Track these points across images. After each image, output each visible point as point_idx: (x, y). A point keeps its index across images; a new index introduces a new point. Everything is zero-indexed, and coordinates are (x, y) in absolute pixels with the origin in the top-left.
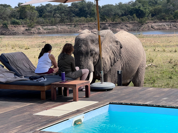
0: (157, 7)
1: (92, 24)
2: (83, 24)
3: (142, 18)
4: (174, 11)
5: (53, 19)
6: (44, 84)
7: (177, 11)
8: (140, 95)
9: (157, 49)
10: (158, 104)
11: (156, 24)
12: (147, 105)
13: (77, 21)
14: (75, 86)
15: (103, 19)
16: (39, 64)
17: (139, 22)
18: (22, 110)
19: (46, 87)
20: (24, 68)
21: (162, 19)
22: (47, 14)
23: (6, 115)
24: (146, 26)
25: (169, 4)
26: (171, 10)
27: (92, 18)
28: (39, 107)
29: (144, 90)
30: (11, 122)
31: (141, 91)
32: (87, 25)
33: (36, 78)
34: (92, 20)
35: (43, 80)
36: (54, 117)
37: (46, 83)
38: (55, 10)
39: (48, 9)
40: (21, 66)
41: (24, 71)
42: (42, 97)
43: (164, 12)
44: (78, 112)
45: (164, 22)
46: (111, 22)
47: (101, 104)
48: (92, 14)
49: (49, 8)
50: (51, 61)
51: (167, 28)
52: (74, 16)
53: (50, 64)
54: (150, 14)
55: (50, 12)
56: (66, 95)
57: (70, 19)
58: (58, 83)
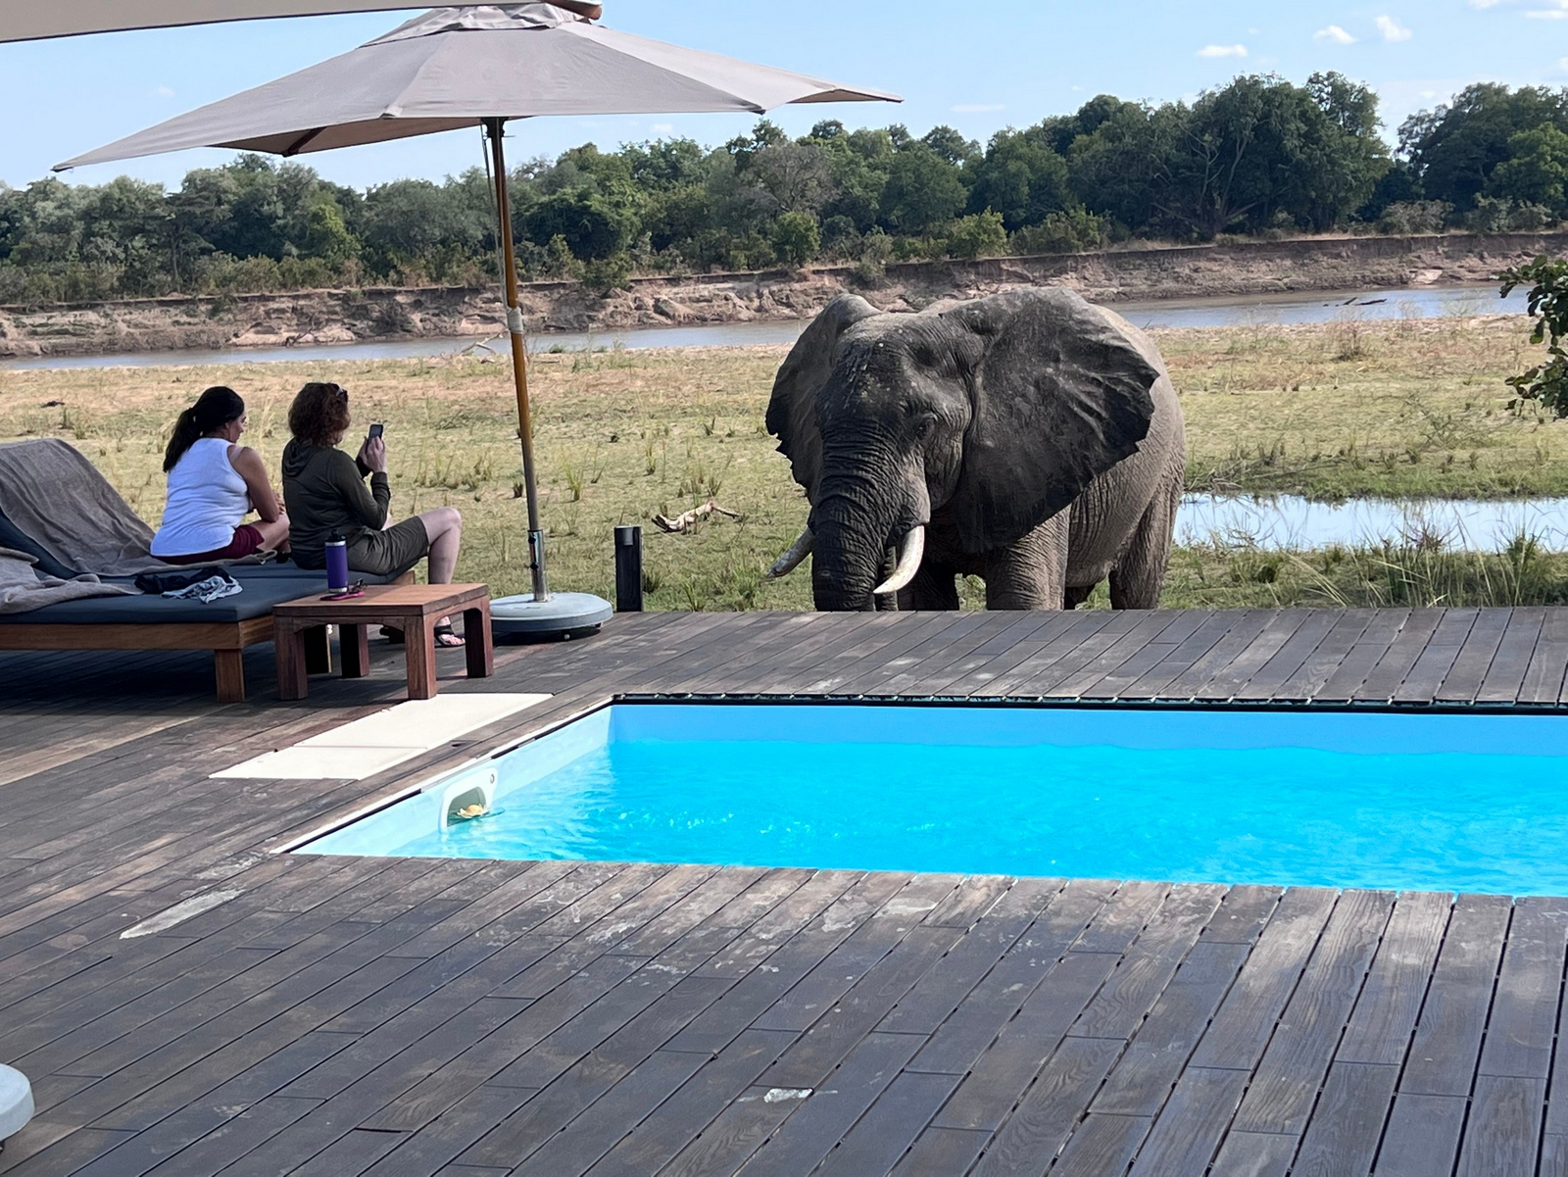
0: (681, 192)
1: (319, 296)
2: (263, 299)
3: (600, 256)
4: (774, 216)
5: (82, 271)
6: (234, 611)
7: (789, 215)
8: (761, 650)
9: (722, 426)
10: (877, 691)
11: (683, 290)
12: (818, 700)
13: (224, 282)
14: (417, 611)
15: (379, 266)
16: (175, 504)
17: (587, 282)
18: (132, 761)
19: (244, 629)
20: (84, 530)
21: (711, 262)
22: (44, 239)
23: (56, 789)
24: (623, 301)
25: (747, 175)
26: (760, 210)
27: (313, 263)
28: (223, 738)
29: (772, 626)
30: (99, 820)
31: (755, 630)
32: (287, 304)
33: (177, 583)
34: (312, 273)
35: (220, 591)
36: (337, 781)
37: (246, 607)
38: (88, 216)
39: (46, 208)
40: (68, 520)
41: (86, 549)
42: (221, 686)
43: (719, 227)
44: (459, 749)
45: (724, 279)
46: (425, 284)
47: (573, 705)
48: (313, 240)
49: (50, 206)
50: (243, 487)
51: (745, 314)
52: (204, 251)
53: (242, 502)
54: (642, 232)
55: (61, 228)
56: (351, 667)
57: (184, 271)
58: (313, 601)
